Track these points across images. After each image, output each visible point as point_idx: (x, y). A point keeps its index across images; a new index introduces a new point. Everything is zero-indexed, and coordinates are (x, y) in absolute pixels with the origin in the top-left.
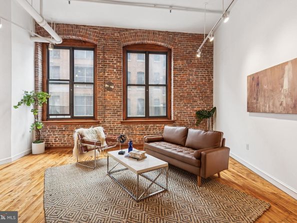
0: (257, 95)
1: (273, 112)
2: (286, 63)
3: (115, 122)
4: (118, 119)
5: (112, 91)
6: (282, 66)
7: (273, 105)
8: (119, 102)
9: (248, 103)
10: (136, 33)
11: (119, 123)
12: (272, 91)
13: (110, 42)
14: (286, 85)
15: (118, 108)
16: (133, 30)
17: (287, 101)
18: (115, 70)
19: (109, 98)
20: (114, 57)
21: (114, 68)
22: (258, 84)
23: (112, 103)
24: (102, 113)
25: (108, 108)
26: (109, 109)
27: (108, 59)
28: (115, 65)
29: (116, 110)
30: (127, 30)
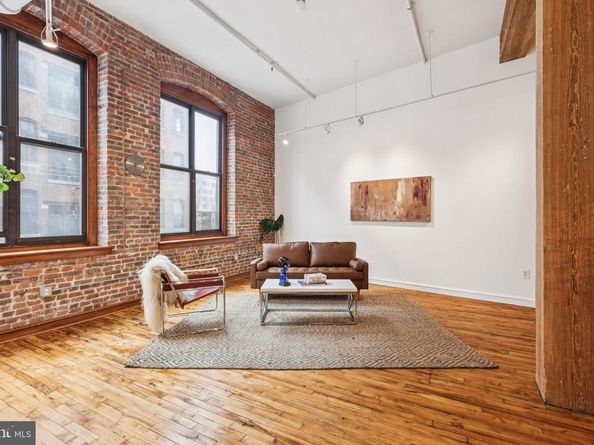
0: (365, 203)
1: (385, 220)
2: (400, 180)
3: (145, 245)
4: (153, 240)
5: (139, 175)
6: (396, 181)
7: (386, 214)
8: (153, 202)
9: (352, 211)
10: (185, 65)
11: (154, 248)
12: (385, 201)
13: (136, 64)
14: (399, 198)
15: (152, 214)
16: (180, 57)
17: (400, 211)
18: (147, 130)
19: (134, 191)
20: (146, 102)
21: (145, 126)
22: (367, 193)
23: (139, 204)
24: (118, 227)
25: (132, 215)
26: (134, 218)
27: (133, 102)
28: (147, 120)
29: (148, 218)
30: (168, 52)
